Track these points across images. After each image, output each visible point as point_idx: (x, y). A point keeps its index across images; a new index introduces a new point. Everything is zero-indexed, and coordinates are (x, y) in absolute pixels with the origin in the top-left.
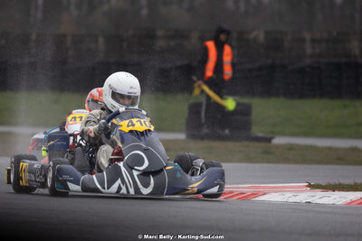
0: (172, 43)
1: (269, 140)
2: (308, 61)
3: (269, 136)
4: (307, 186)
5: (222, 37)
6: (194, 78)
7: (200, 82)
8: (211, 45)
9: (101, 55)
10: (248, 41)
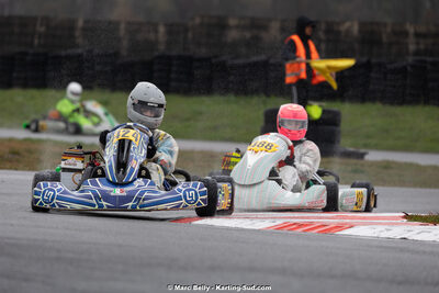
0: (248, 35)
1: (361, 156)
2: (410, 59)
3: (362, 151)
4: (404, 217)
9: (162, 47)
10: (339, 32)
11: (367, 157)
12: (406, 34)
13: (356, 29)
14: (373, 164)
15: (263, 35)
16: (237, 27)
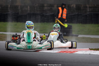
0: (49, 8)
2: (88, 13)
3: (77, 35)
4: (89, 49)
5: (64, 6)
6: (56, 18)
7: (57, 19)
8: (60, 8)
9: (29, 12)
10: (71, 7)
11: (79, 36)
12: (87, 7)
13: (75, 6)
14: (80, 38)
15: (53, 8)
16: (47, 6)
